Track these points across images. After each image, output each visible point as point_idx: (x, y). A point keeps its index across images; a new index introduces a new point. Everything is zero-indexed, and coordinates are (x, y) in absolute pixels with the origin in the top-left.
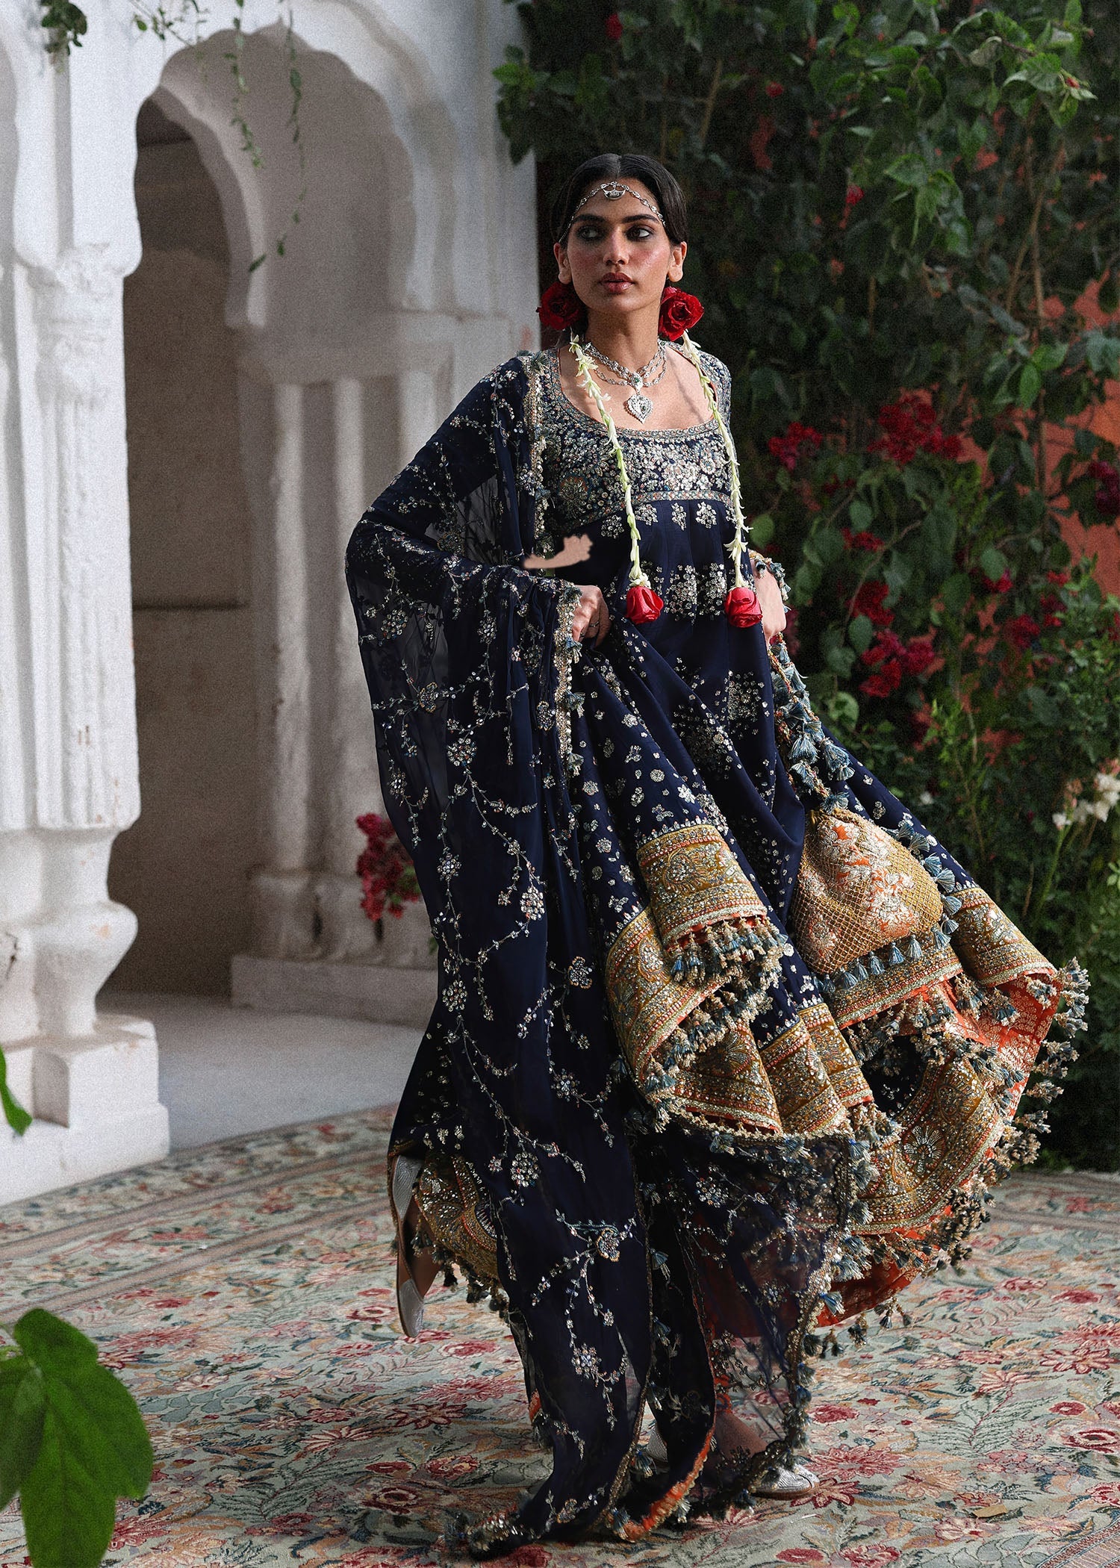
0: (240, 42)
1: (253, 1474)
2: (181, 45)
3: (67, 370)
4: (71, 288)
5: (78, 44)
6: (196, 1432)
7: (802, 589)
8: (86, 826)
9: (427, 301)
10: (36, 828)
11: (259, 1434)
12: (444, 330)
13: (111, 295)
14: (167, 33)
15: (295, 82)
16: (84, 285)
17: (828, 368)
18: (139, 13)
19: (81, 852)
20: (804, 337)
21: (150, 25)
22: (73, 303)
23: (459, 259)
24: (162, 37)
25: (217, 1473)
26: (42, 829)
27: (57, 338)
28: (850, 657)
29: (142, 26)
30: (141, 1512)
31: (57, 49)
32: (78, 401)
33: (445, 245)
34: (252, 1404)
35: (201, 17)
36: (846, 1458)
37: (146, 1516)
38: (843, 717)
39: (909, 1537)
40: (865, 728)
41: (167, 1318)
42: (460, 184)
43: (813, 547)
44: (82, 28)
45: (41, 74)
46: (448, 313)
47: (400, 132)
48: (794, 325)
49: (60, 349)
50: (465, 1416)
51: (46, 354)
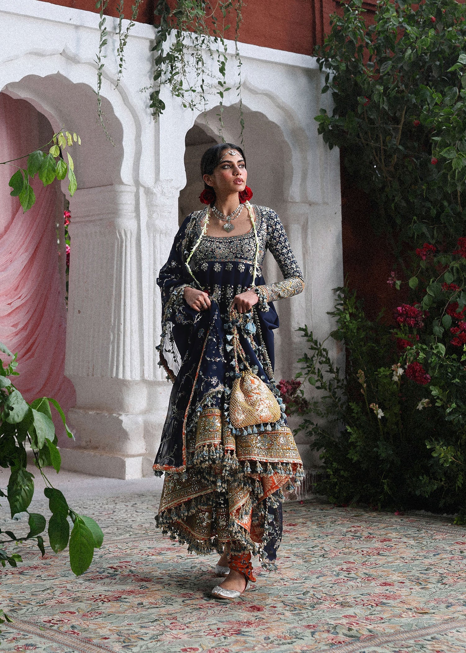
0: (222, 110)
1: (181, 583)
2: (199, 113)
3: (157, 222)
4: (159, 195)
5: (162, 113)
6: (168, 572)
7: (425, 304)
8: (161, 380)
9: (298, 199)
10: (144, 380)
11: (188, 574)
12: (305, 209)
13: (173, 197)
14: (194, 108)
15: (242, 123)
16: (163, 193)
17: (445, 223)
18: (184, 102)
19: (160, 389)
20: (435, 212)
21: (188, 105)
22: (160, 200)
23: (309, 183)
24: (193, 110)
25: (169, 582)
26: (146, 380)
27: (154, 212)
28: (442, 330)
29: (185, 106)
30: (140, 589)
31: (156, 115)
32: (161, 233)
33: (304, 178)
34: (190, 567)
35: (206, 102)
36: (383, 595)
37: (142, 590)
38: (438, 352)
39: (390, 615)
40: (447, 357)
41: (174, 545)
42: (310, 158)
43: (430, 289)
44: (164, 108)
45: (150, 123)
46: (305, 202)
47: (287, 139)
48: (432, 208)
49: (155, 215)
50: (259, 575)
51: (150, 217)
